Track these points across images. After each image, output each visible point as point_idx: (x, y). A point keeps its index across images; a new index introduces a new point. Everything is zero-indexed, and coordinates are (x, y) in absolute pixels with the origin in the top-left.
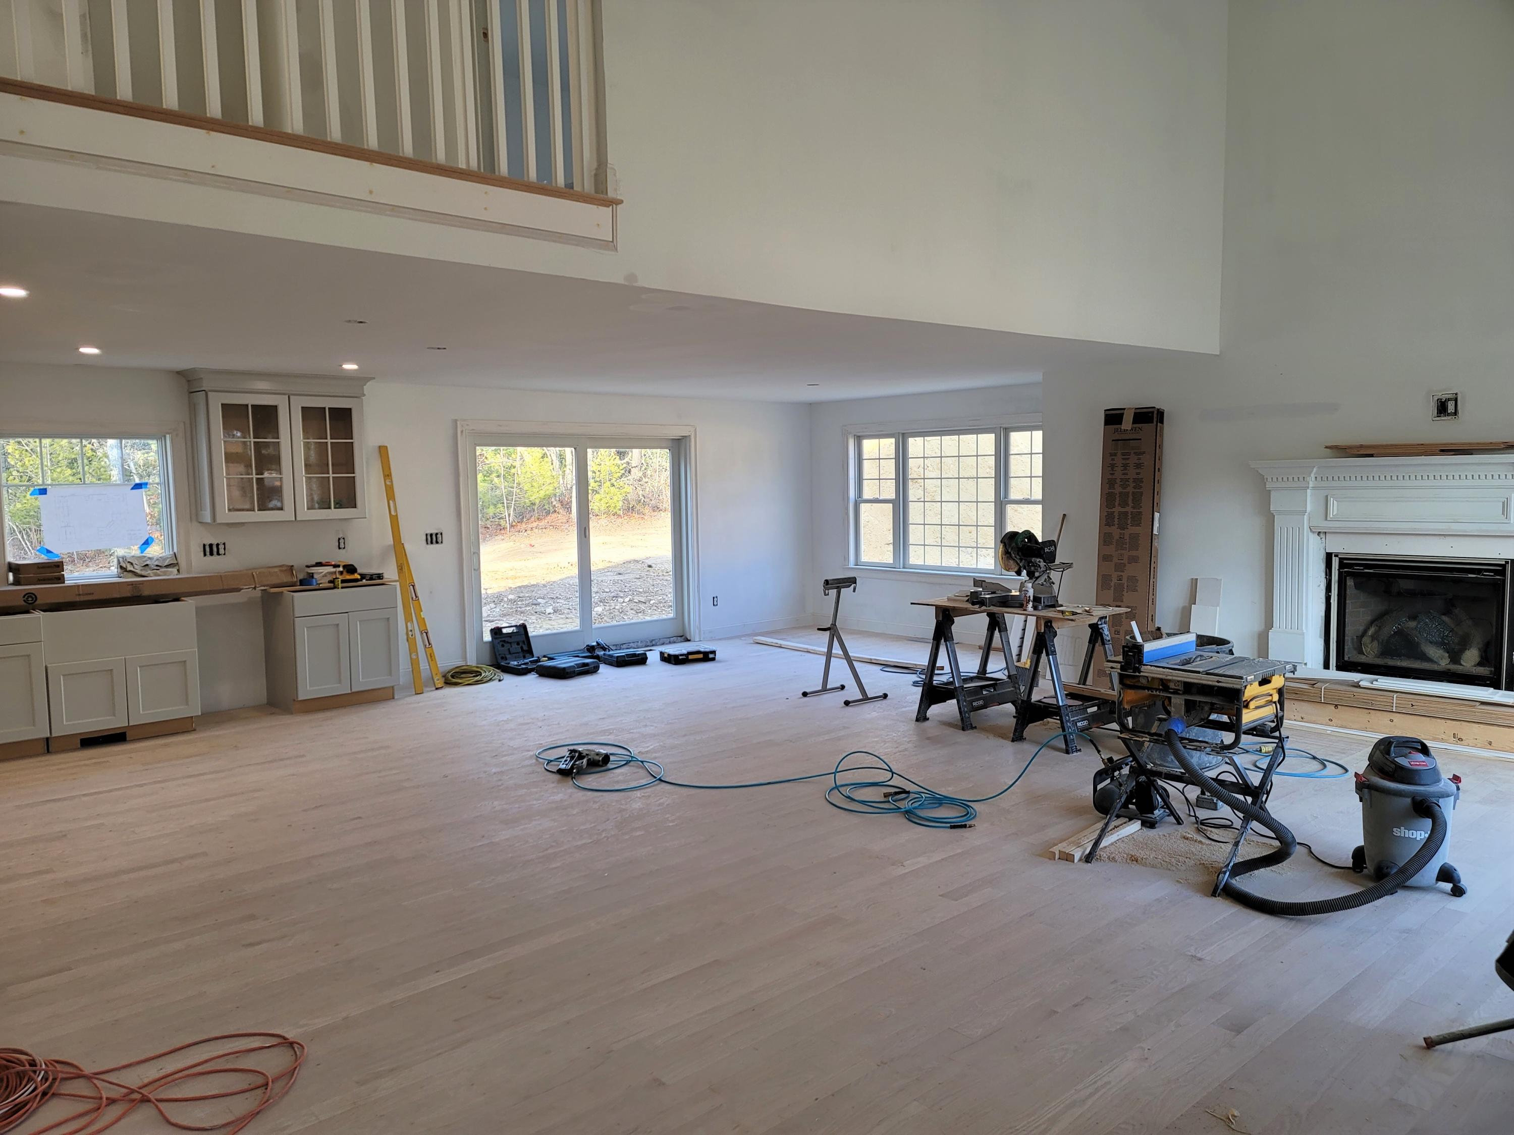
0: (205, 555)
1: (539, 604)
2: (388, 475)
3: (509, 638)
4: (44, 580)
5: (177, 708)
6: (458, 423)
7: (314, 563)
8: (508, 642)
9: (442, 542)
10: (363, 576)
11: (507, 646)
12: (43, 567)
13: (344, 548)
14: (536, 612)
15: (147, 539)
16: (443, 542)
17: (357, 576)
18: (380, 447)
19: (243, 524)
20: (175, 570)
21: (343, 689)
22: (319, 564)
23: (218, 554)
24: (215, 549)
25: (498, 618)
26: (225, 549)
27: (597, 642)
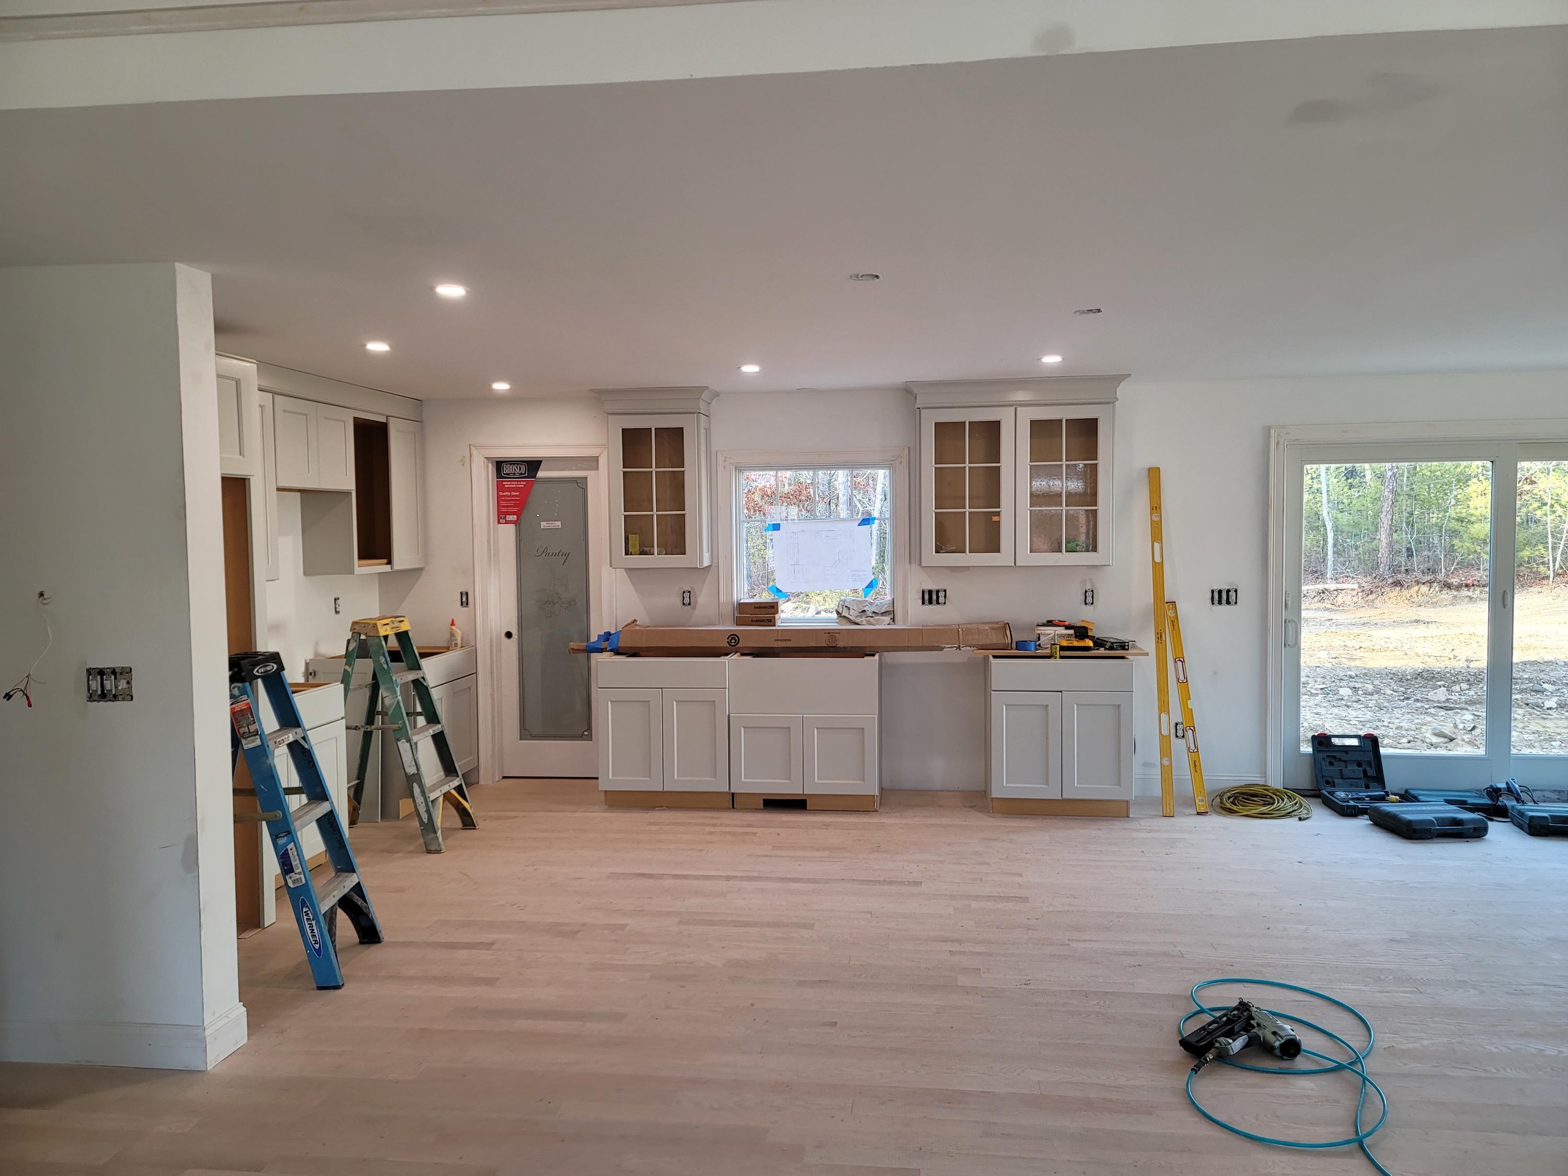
0: (923, 603)
1: (1543, 692)
2: (1156, 508)
3: (1344, 754)
4: (757, 621)
5: (853, 782)
6: (1273, 431)
7: (1045, 622)
8: (1340, 760)
9: (1236, 603)
10: (1099, 643)
11: (1339, 766)
12: (759, 608)
13: (1092, 603)
14: (1527, 704)
15: (872, 581)
16: (1238, 603)
17: (1090, 643)
18: (1150, 470)
19: (967, 568)
20: (887, 619)
21: (1051, 792)
22: (1050, 623)
23: (938, 603)
24: (934, 597)
25: (1463, 705)
26: (945, 597)
27: (1507, 783)
